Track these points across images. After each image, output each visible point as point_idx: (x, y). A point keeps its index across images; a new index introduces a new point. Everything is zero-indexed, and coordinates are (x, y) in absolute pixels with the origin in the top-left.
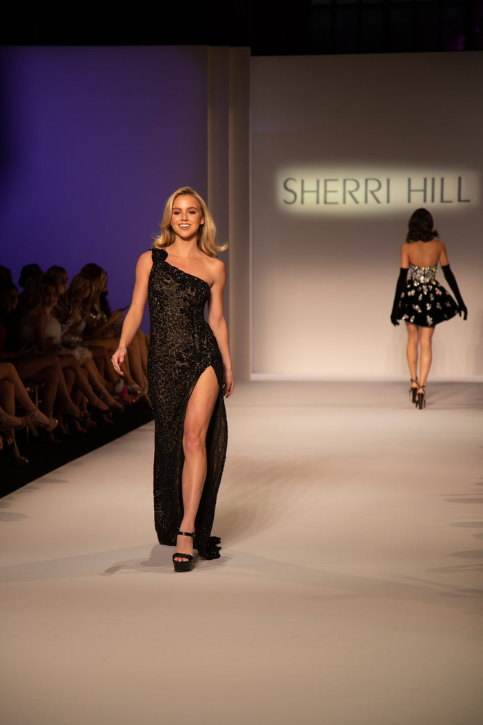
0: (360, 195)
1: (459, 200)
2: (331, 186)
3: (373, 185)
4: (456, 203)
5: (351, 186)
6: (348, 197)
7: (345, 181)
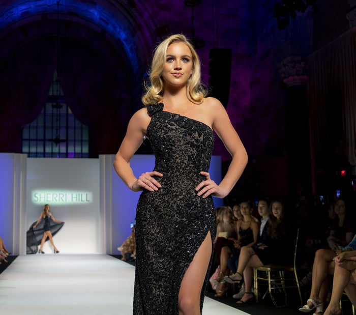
0: (57, 199)
1: (87, 200)
2: (49, 196)
3: (61, 196)
4: (86, 202)
5: (55, 196)
6: (54, 199)
7: (53, 194)
